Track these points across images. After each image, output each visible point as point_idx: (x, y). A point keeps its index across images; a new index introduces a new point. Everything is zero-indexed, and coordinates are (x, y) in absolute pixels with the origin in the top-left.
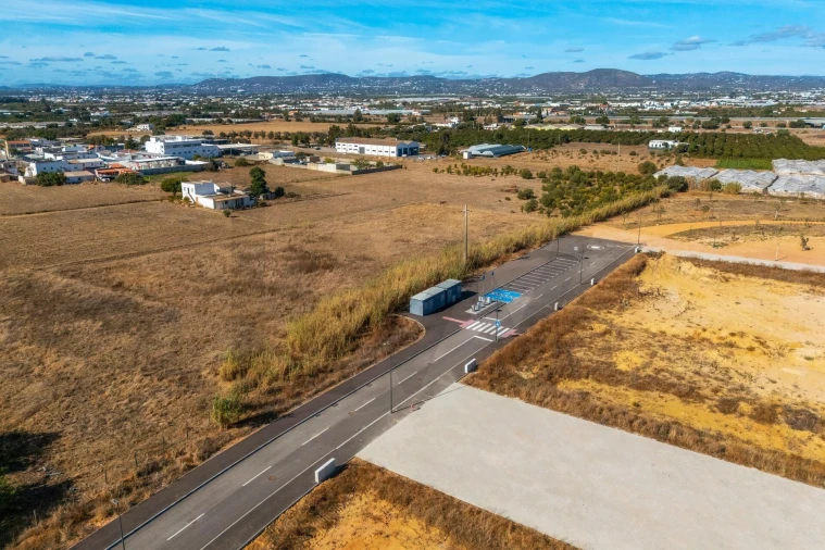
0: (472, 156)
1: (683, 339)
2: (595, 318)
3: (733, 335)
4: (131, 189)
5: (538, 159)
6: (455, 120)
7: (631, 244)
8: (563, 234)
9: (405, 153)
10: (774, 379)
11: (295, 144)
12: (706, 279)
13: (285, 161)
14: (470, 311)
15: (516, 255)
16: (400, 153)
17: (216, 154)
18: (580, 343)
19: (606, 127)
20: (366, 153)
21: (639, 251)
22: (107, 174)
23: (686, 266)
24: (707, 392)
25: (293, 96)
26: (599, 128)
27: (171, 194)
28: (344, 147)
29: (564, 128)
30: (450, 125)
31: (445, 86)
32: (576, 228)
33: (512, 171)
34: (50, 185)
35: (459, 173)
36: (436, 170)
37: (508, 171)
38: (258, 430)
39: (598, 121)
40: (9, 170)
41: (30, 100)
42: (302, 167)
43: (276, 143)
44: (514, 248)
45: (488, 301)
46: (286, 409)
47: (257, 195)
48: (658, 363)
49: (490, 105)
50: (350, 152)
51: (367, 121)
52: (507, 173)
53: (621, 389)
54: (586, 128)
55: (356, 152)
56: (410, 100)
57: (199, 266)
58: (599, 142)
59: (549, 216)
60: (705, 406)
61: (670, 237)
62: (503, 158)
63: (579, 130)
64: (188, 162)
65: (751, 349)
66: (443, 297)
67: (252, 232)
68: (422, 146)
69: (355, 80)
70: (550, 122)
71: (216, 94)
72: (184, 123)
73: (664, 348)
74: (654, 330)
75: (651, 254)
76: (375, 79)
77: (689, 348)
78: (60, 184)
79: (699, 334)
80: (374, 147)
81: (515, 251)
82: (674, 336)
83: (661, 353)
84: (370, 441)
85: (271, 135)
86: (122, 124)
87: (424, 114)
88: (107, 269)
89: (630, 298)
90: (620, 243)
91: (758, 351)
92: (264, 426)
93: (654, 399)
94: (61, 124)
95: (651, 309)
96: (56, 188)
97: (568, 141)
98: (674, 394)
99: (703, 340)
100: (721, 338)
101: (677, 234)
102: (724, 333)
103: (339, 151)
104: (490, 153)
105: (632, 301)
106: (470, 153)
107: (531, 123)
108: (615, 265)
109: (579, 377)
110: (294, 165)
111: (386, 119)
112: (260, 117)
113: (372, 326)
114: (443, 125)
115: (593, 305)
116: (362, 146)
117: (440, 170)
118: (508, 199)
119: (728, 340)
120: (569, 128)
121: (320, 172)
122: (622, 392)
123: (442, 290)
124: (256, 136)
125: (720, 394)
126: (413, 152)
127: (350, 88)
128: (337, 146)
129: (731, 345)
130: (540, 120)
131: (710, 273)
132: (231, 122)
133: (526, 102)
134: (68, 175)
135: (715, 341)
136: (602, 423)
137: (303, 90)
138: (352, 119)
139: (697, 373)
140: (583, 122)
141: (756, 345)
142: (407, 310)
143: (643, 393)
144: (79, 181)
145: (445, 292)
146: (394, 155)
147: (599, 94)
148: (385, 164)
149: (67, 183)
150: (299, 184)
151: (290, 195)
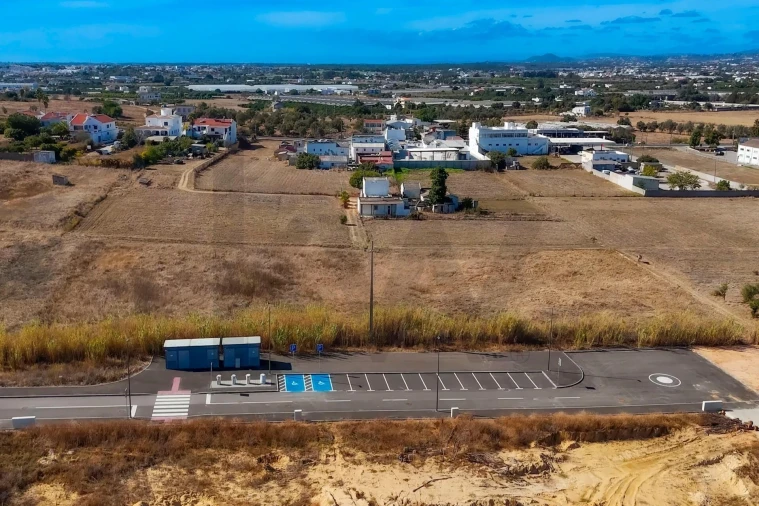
11: (694, 143)
14: (214, 383)
28: (749, 154)
40: (299, 148)
45: (261, 381)
50: (754, 163)
103: (741, 160)
124: (681, 129)
128: (740, 152)
134: (324, 159)
144: (332, 166)
145: (219, 350)
148: (734, 185)
149: (319, 168)
150: (537, 200)
151: (484, 213)
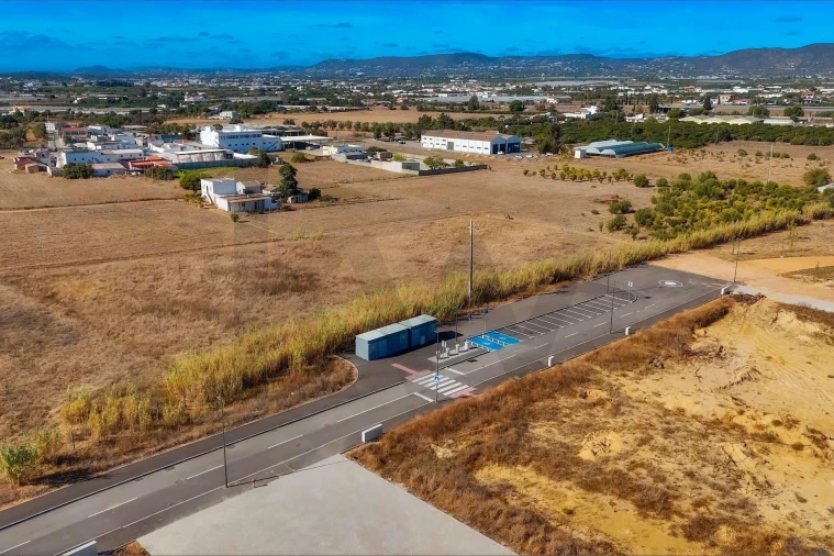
0: (586, 156)
1: (705, 423)
2: (598, 383)
3: (777, 423)
4: (155, 186)
5: (675, 162)
6: (593, 110)
7: (724, 282)
8: (636, 262)
9: (503, 149)
10: (805, 497)
11: (378, 137)
12: (804, 338)
13: (349, 157)
14: (433, 359)
15: (553, 288)
16: (495, 149)
17: (278, 147)
18: (553, 414)
19: (796, 120)
20: (456, 149)
21: (727, 293)
22: (142, 166)
23: (787, 318)
24: (685, 505)
25: (415, 79)
26: (786, 122)
27: (191, 192)
28: (431, 142)
29: (732, 122)
30: (583, 116)
31: (606, 67)
32: (659, 256)
33: (626, 176)
34: (76, 177)
35: (554, 177)
36: (526, 173)
37: (622, 175)
38: (53, 490)
39: (788, 113)
40: (42, 160)
41: (136, 84)
42: (366, 164)
43: (357, 136)
44: (551, 279)
45: (466, 347)
46: (109, 467)
47: (284, 197)
48: (645, 454)
49: (655, 91)
50: (437, 147)
51: (484, 109)
52: (618, 178)
53: (563, 486)
54: (767, 121)
55: (445, 148)
56: (553, 84)
57: (156, 279)
58: (774, 141)
59: (634, 238)
60: (668, 524)
61: (789, 275)
62: (627, 159)
63: (754, 124)
64: (236, 155)
65: (798, 447)
66: (404, 337)
67: (247, 240)
68: (529, 141)
69: (493, 60)
70: (720, 114)
71: (331, 77)
72: (275, 110)
73: (668, 433)
74: (669, 406)
75: (742, 298)
76: (518, 58)
77: (705, 436)
78: (86, 177)
79: (731, 418)
80: (465, 142)
81: (552, 283)
82: (694, 417)
83: (660, 440)
84: (172, 521)
85: (358, 126)
86: (209, 111)
87: (560, 101)
88: (54, 276)
89: (669, 357)
90: (709, 279)
91: (807, 451)
92: (66, 486)
93: (601, 507)
94: (145, 110)
95: (690, 376)
96: (81, 181)
97: (729, 139)
98: (634, 501)
99: (734, 427)
100: (760, 427)
101: (802, 272)
102: (767, 420)
103: (424, 146)
104: (612, 152)
105: (669, 362)
106: (583, 152)
107: (691, 115)
108: (679, 309)
109: (515, 463)
110: (358, 162)
111: (505, 108)
112: (361, 105)
113: (292, 369)
114: (575, 116)
115: (607, 364)
116: (451, 140)
117: (530, 172)
118: (596, 213)
119: (768, 431)
120: (740, 121)
121: (382, 171)
122: (564, 490)
123: (404, 328)
124: (342, 127)
125: (702, 509)
126: (512, 148)
127: (487, 70)
128: (423, 140)
129: (771, 438)
130: (707, 110)
131: (817, 330)
132: (326, 110)
133: (703, 88)
134: (97, 167)
135: (751, 429)
136: (488, 534)
137: (432, 73)
138: (466, 107)
139: (690, 475)
140: (767, 114)
141: (806, 441)
142: (353, 351)
143: (591, 496)
144: (108, 173)
145: (409, 331)
146: (488, 152)
147: (815, 77)
148: (466, 164)
149: (94, 176)
150: (348, 186)
151: (328, 199)
